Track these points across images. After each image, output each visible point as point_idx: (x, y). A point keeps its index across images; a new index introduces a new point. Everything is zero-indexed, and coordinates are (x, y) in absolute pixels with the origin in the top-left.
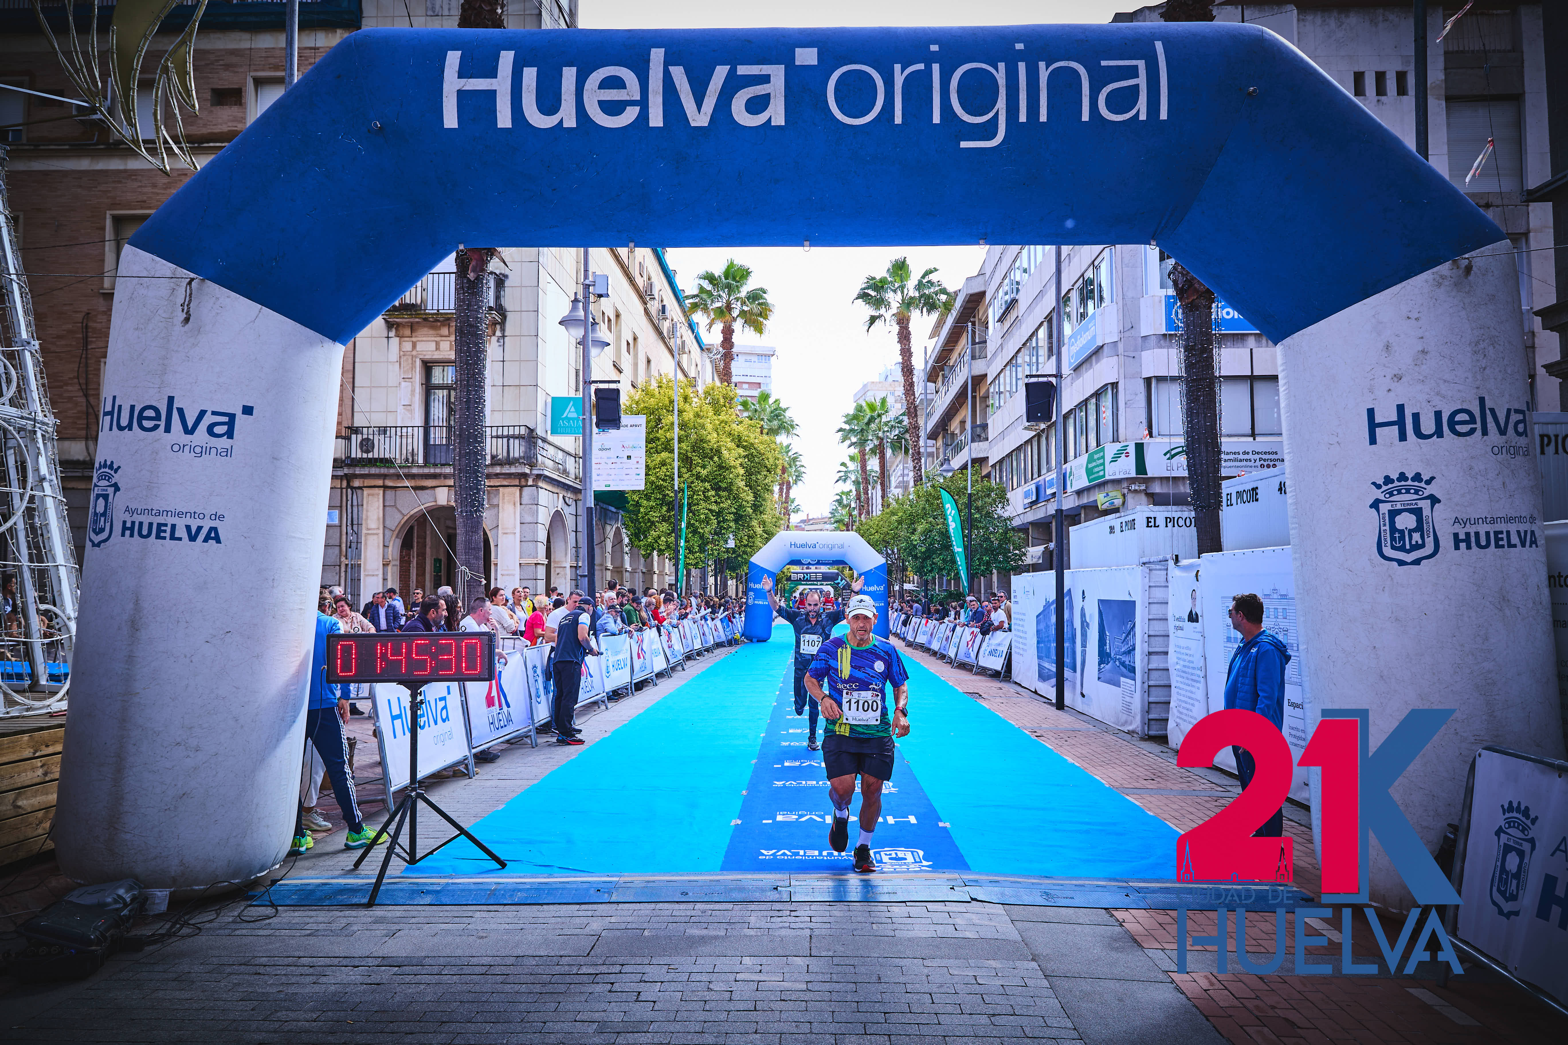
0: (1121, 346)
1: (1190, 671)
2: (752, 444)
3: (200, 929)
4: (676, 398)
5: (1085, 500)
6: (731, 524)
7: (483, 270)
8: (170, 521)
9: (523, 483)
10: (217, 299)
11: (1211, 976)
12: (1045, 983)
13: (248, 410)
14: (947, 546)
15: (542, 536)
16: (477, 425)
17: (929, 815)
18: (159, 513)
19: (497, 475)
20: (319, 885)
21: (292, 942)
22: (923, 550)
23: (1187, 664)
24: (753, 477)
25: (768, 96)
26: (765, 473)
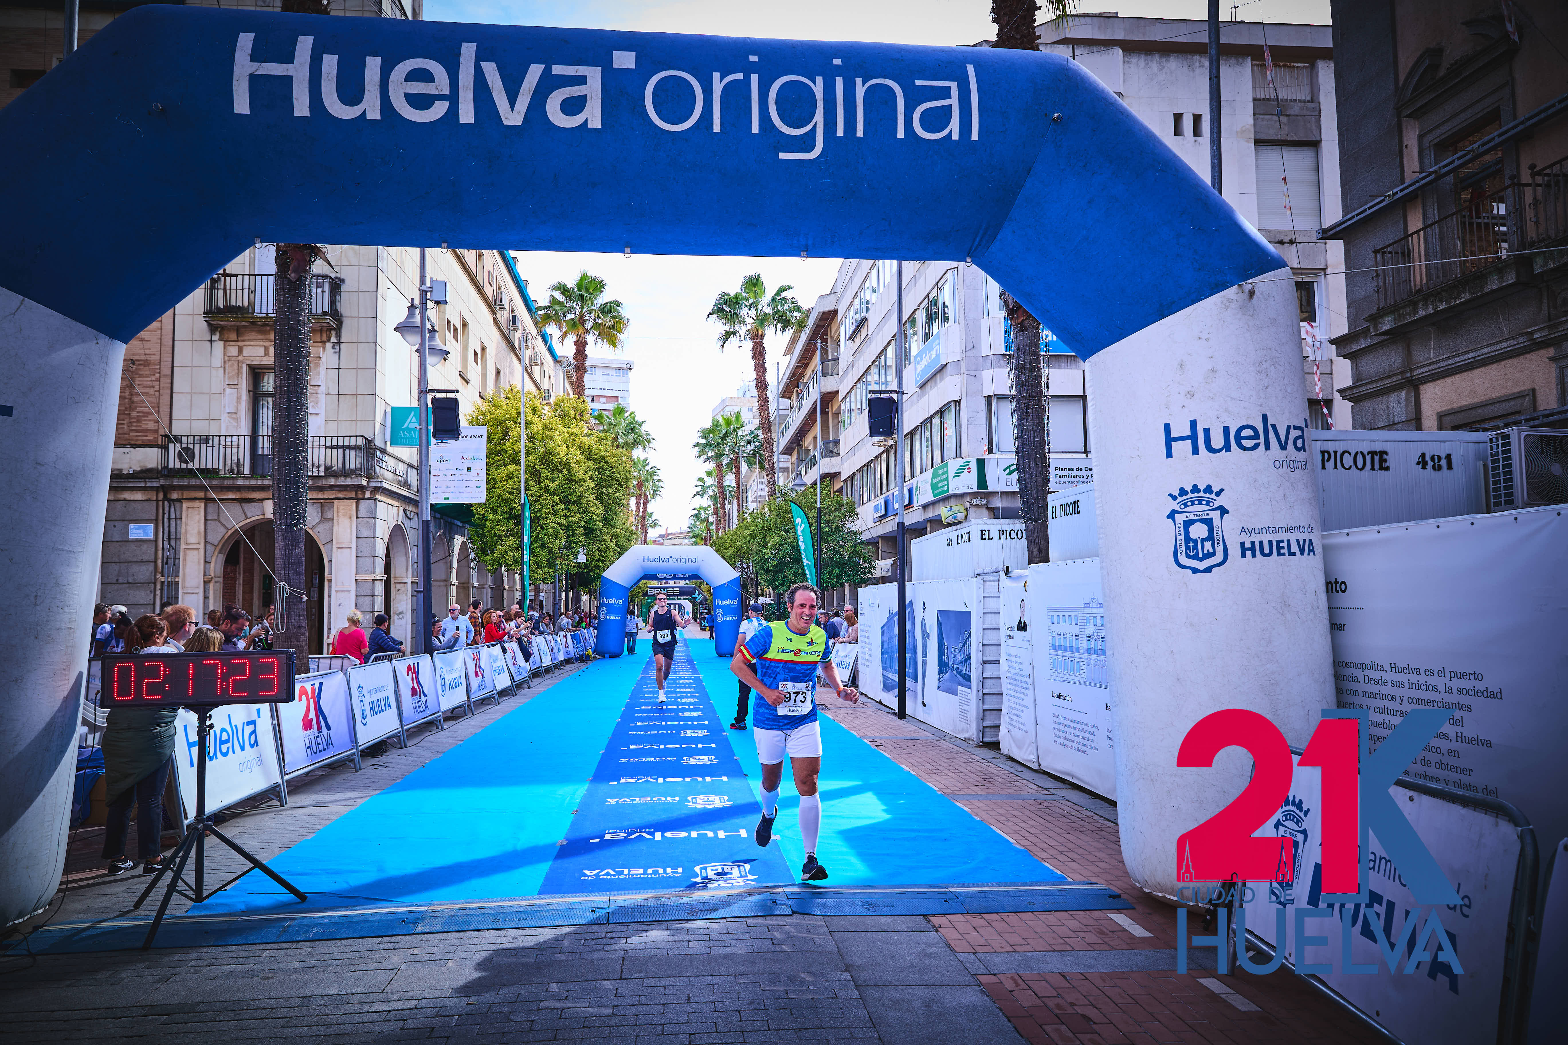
0: (963, 365)
1: (1020, 678)
2: (603, 457)
4: (522, 410)
5: (931, 514)
6: (581, 539)
7: (305, 272)
9: (360, 496)
11: (1017, 977)
12: (855, 993)
13: (7, 411)
14: (799, 560)
15: (381, 550)
16: (298, 433)
19: (332, 488)
22: (775, 563)
23: (1017, 672)
24: (604, 491)
25: (584, 97)
26: (616, 486)
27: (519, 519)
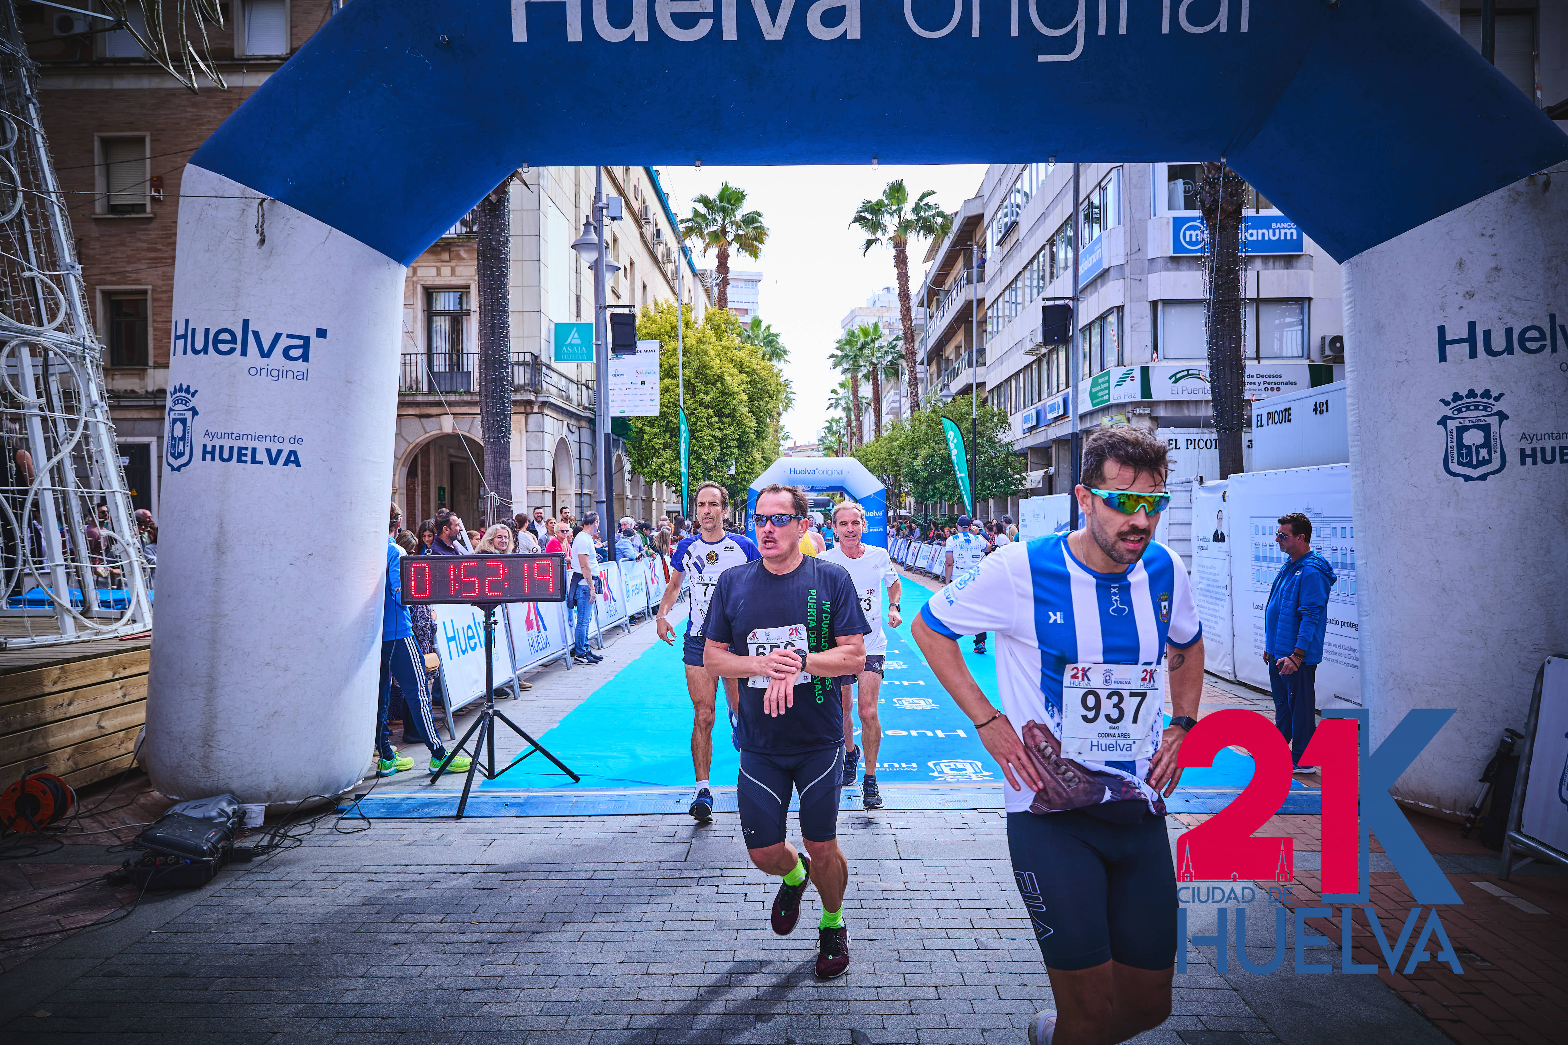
0: (1127, 269)
1: (1215, 589)
2: (754, 370)
3: (300, 841)
4: (678, 324)
6: (734, 451)
7: (505, 193)
8: (251, 444)
9: (529, 411)
10: (288, 219)
13: (321, 333)
15: (548, 463)
16: (502, 350)
18: (239, 437)
20: (404, 799)
21: (394, 851)
22: (926, 474)
23: (1211, 583)
24: (756, 404)
25: (844, 7)
26: (767, 399)
27: (675, 432)
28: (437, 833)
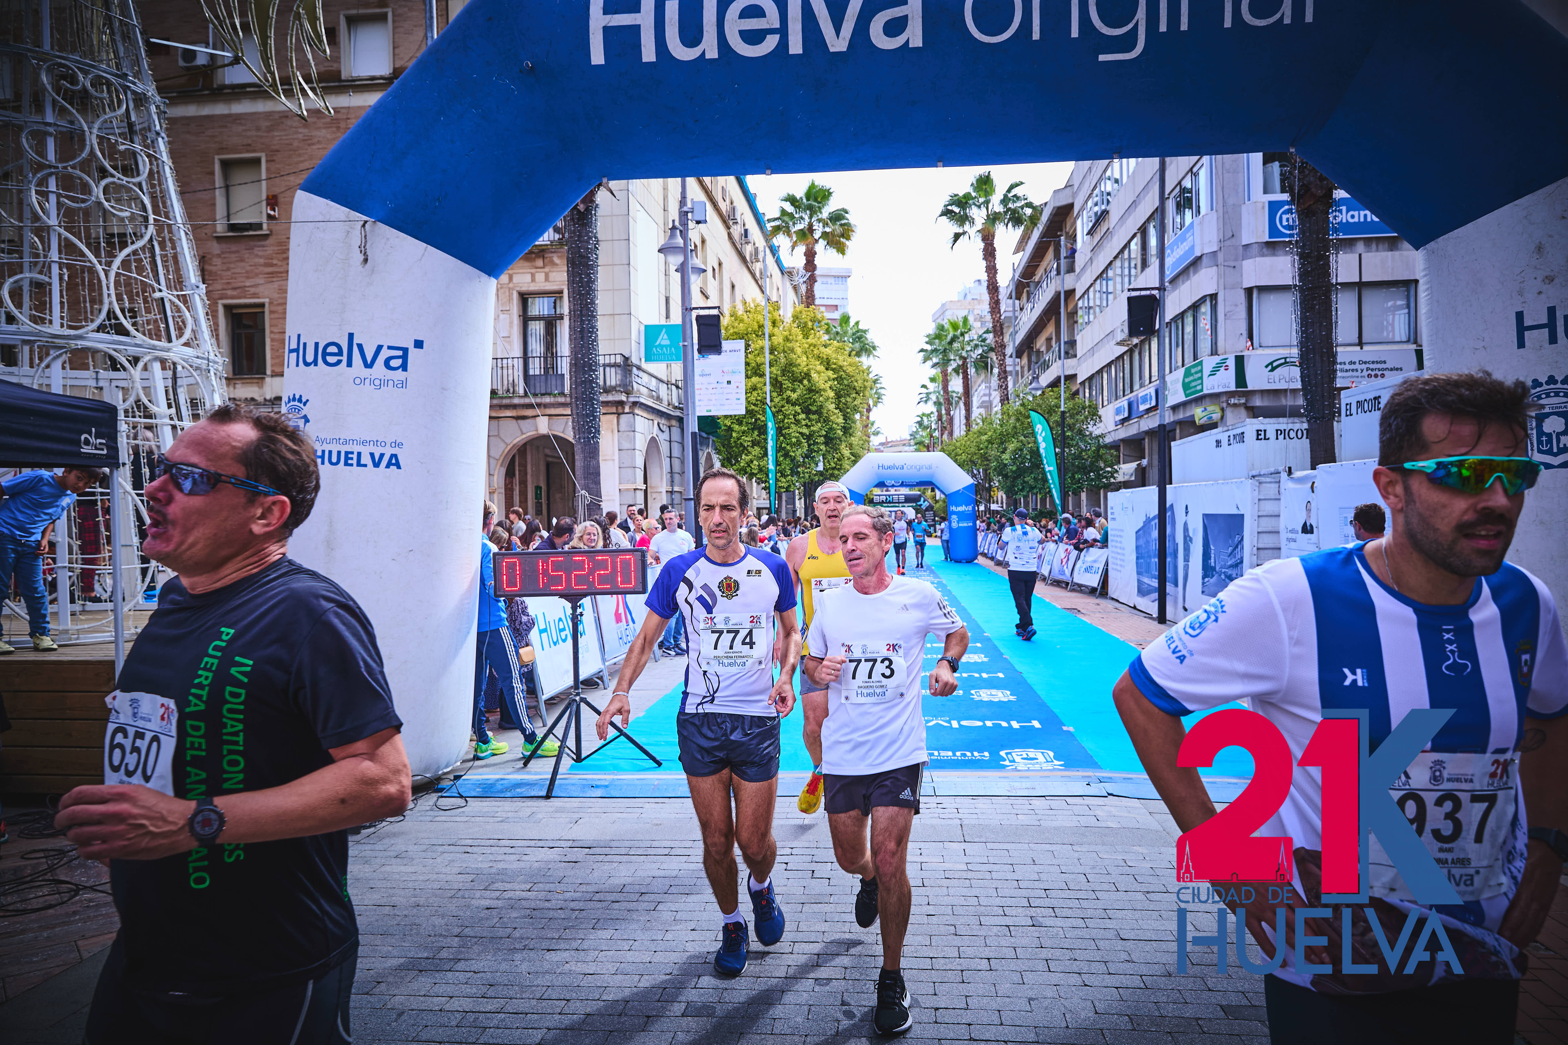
2: (841, 367)
4: (765, 323)
5: (1181, 416)
6: (821, 447)
7: (593, 201)
8: (356, 449)
9: (620, 411)
10: (388, 239)
13: (419, 344)
14: (1038, 465)
15: (640, 462)
16: (591, 354)
17: (1052, 722)
18: (346, 442)
20: (498, 780)
21: (488, 827)
22: (1014, 468)
24: (843, 400)
25: (906, 17)
26: (855, 395)
27: (763, 430)
28: (528, 812)
